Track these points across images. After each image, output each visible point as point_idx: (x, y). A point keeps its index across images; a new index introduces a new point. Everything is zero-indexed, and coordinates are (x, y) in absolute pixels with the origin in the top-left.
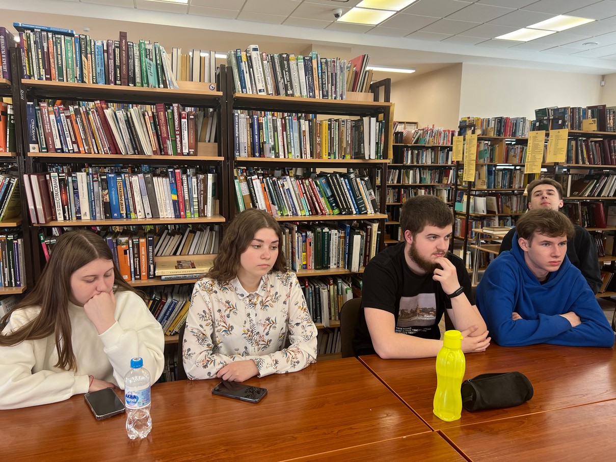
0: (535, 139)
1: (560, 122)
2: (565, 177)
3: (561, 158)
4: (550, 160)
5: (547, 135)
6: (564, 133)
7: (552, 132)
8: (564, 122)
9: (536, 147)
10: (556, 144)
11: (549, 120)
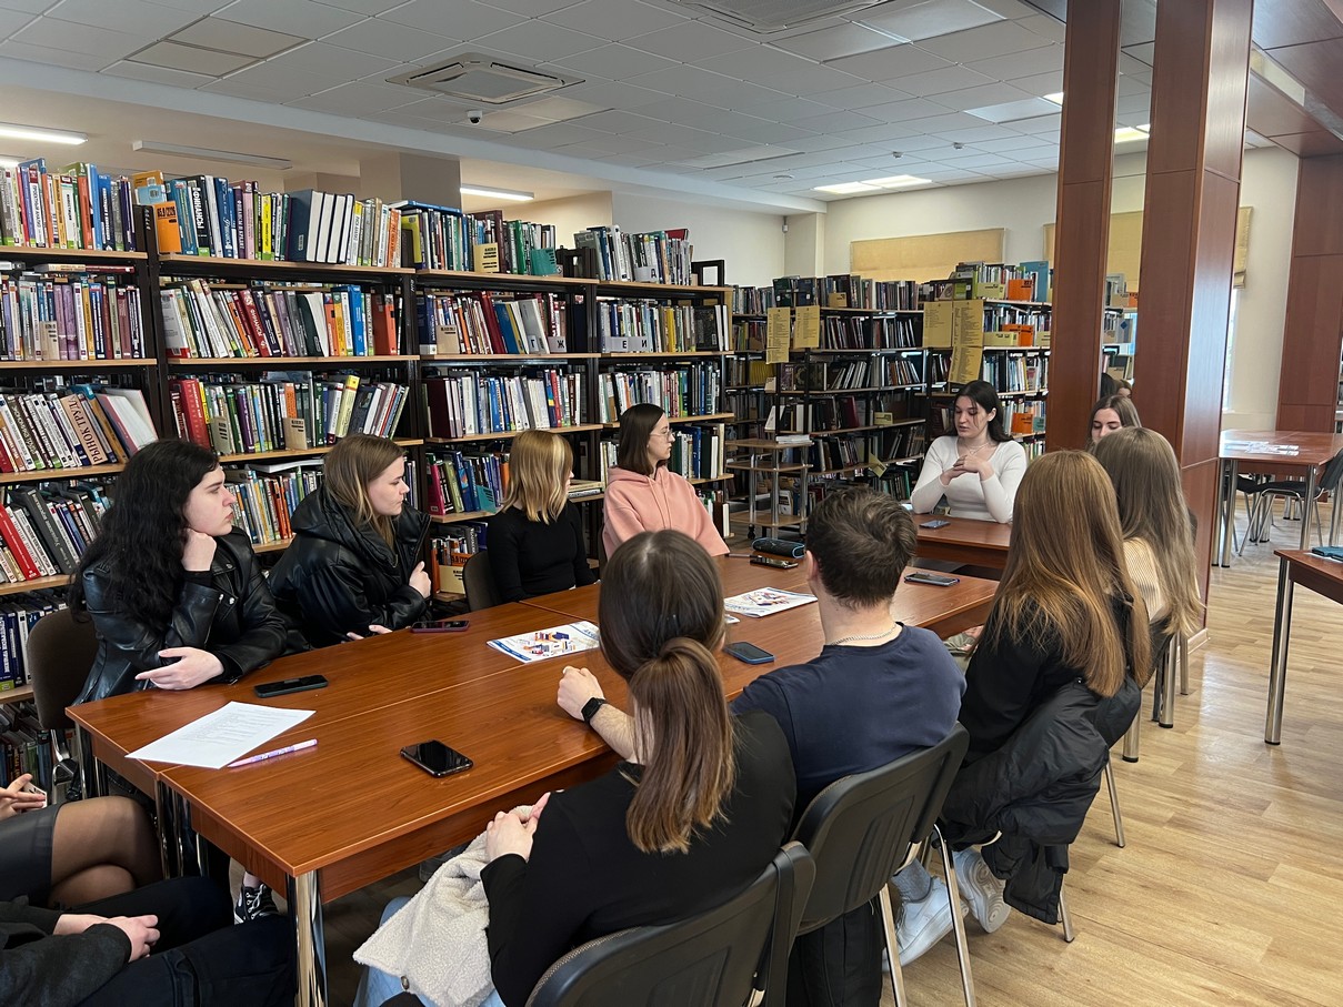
0: (777, 316)
1: (808, 297)
2: (820, 366)
3: (813, 343)
4: (799, 345)
5: (793, 312)
6: (815, 310)
7: (798, 309)
8: (812, 296)
9: (778, 327)
10: (806, 324)
11: (792, 294)
